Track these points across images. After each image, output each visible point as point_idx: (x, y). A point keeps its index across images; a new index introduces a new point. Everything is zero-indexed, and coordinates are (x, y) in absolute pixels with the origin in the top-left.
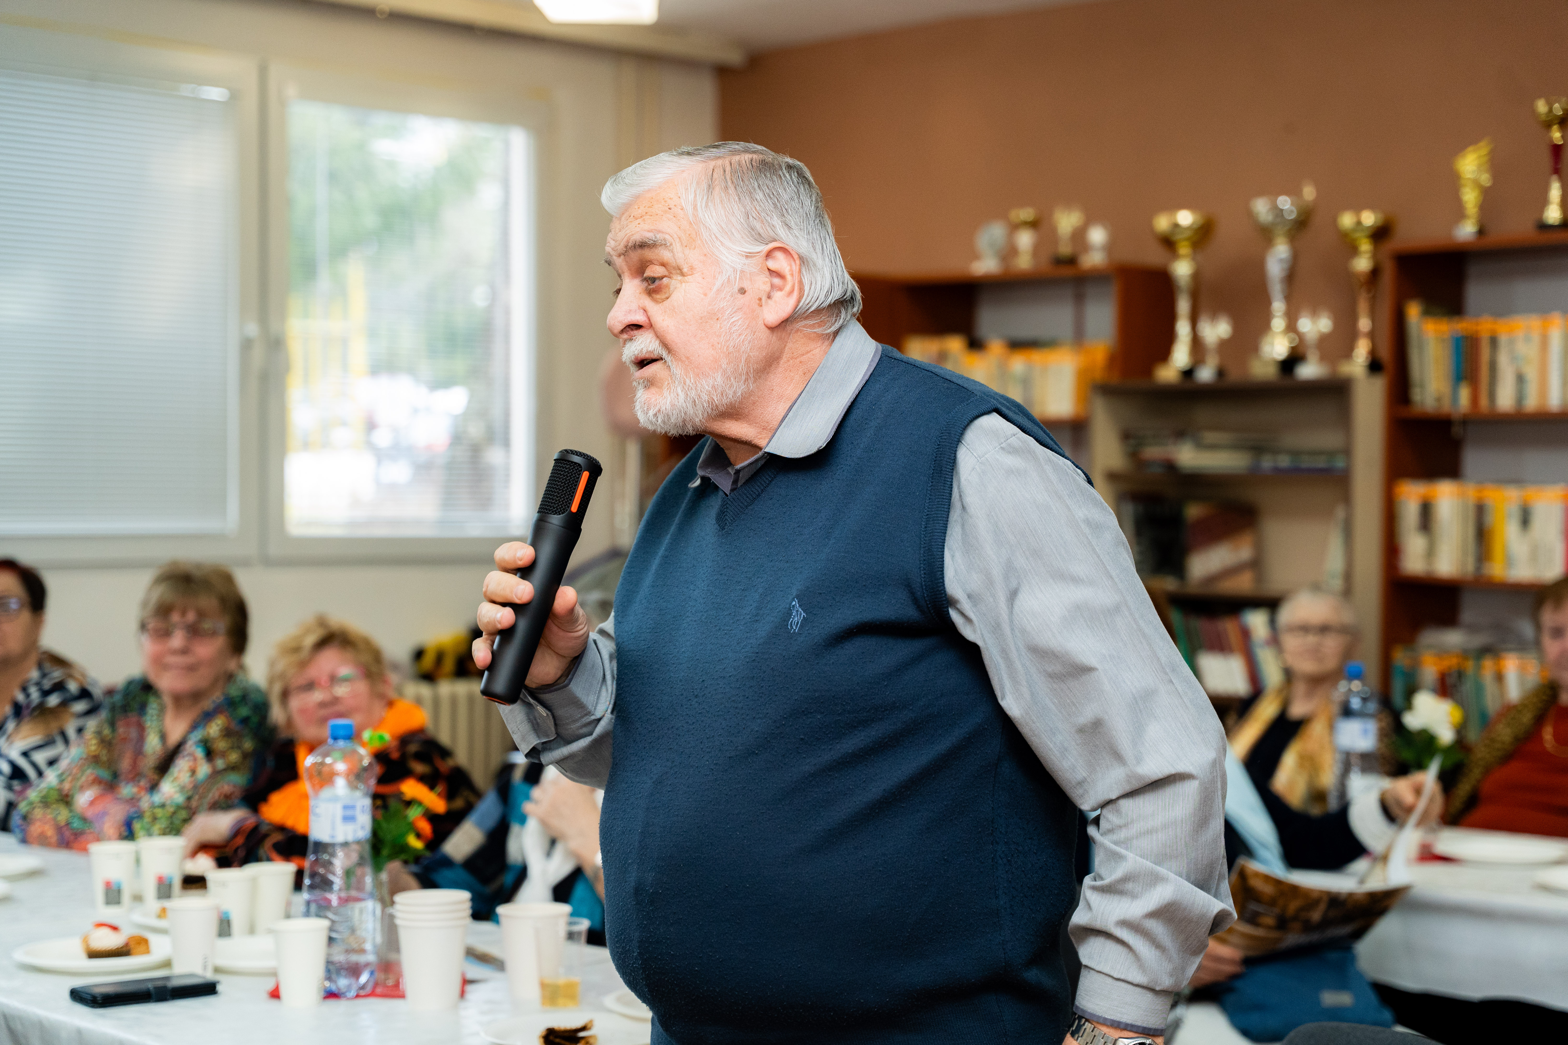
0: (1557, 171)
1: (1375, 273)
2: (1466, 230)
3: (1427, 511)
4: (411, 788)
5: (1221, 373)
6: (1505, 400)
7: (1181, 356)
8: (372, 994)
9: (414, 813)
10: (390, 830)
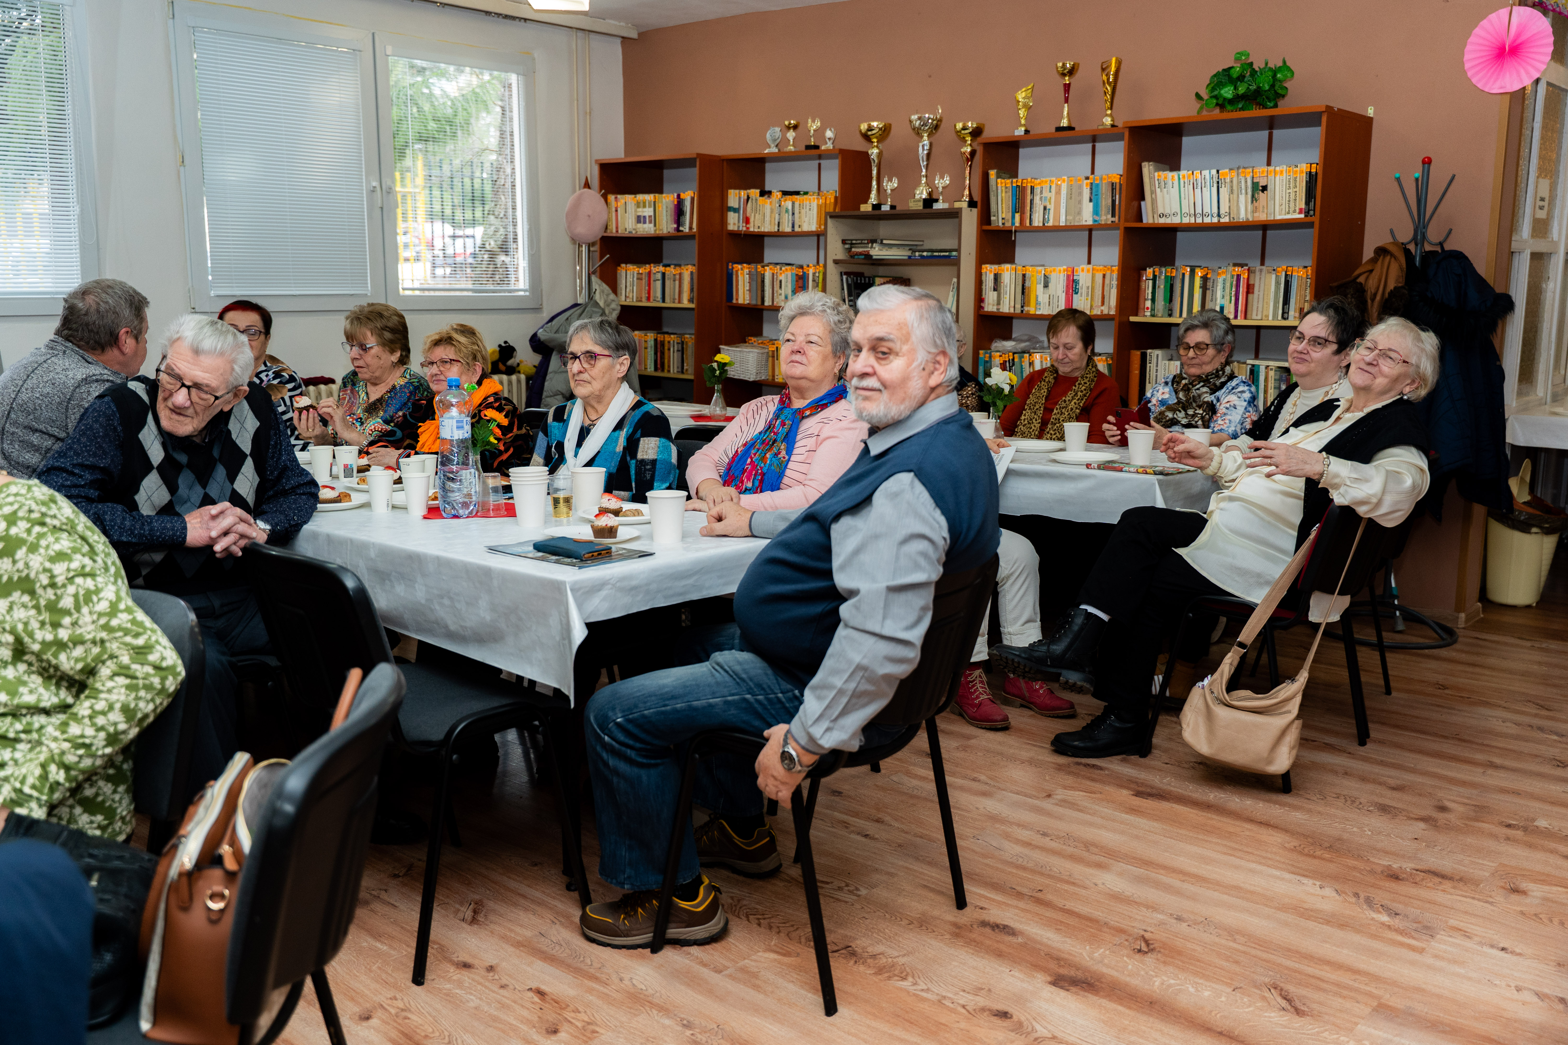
0: (1066, 100)
1: (973, 153)
2: (1020, 132)
3: (997, 278)
4: (490, 413)
5: (893, 207)
6: (1037, 222)
7: (873, 199)
8: (476, 516)
9: (493, 426)
10: (481, 433)
